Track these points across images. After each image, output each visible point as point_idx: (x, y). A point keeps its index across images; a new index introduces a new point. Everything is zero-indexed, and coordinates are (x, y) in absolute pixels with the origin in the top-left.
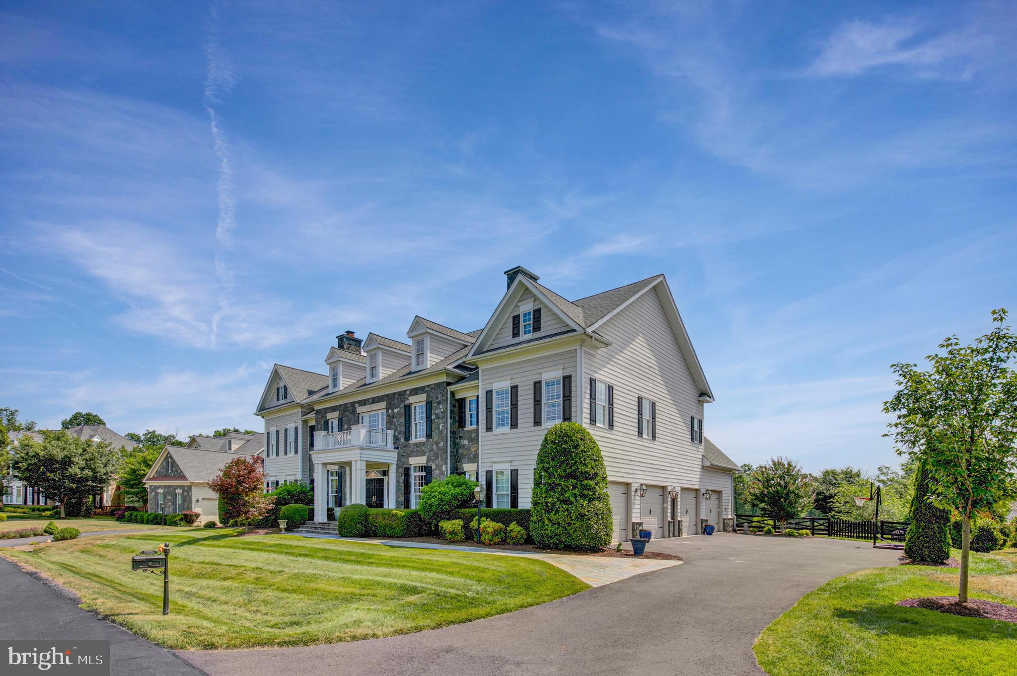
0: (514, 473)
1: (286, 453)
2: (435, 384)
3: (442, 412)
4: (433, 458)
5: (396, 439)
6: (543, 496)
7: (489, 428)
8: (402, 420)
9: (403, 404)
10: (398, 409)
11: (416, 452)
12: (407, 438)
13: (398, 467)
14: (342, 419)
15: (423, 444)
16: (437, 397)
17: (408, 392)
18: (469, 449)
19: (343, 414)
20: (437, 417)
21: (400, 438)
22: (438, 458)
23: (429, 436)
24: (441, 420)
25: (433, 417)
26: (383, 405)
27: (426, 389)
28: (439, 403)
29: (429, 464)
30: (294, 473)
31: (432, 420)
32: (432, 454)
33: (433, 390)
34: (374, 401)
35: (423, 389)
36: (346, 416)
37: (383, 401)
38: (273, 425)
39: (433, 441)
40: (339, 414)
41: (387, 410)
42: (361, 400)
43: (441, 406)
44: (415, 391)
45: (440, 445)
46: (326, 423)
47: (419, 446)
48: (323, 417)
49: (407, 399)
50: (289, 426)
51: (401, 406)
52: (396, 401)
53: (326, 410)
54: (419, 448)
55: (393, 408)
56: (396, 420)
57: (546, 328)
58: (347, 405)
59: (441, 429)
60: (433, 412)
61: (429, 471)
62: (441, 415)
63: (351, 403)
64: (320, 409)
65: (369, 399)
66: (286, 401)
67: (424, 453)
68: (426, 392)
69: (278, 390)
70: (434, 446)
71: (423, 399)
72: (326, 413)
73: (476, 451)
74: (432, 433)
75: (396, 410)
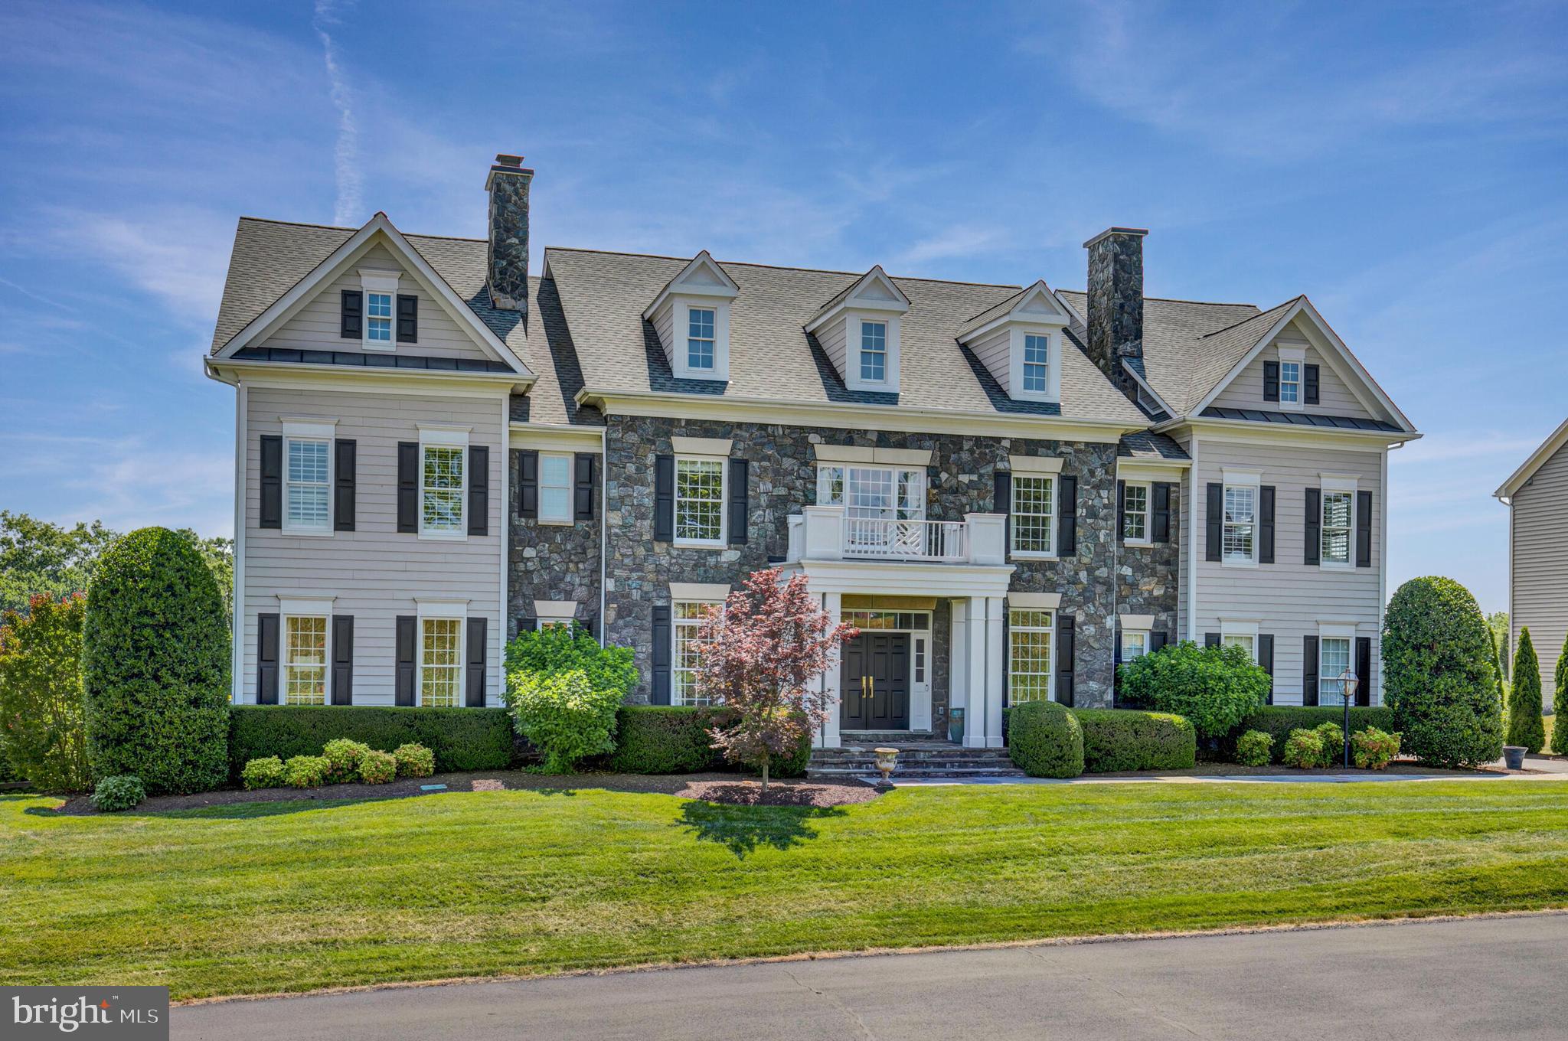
0: (1266, 645)
1: (406, 524)
2: (1087, 444)
3: (1105, 506)
4: (1080, 599)
8: (988, 503)
9: (989, 469)
10: (975, 477)
11: (1028, 581)
14: (745, 463)
15: (1052, 566)
16: (1092, 473)
17: (1006, 444)
18: (1134, 586)
20: (1092, 513)
23: (1068, 547)
24: (1102, 523)
25: (1081, 512)
26: (924, 457)
27: (1063, 449)
28: (1097, 487)
29: (1068, 611)
30: (468, 596)
31: (1074, 519)
32: (1074, 591)
33: (1080, 455)
34: (884, 439)
35: (1050, 447)
36: (768, 458)
37: (920, 448)
38: (318, 417)
39: (1079, 561)
40: (734, 447)
41: (932, 472)
42: (831, 429)
43: (1104, 493)
44: (1031, 447)
45: (1097, 573)
46: (665, 462)
47: (1037, 571)
48: (653, 443)
49: (1002, 459)
50: (430, 438)
51: (982, 471)
52: (965, 456)
53: (667, 427)
54: (1038, 576)
55: (954, 471)
56: (964, 500)
57: (1330, 403)
58: (770, 430)
59: (1102, 540)
60: (1079, 501)
61: (1067, 626)
62: (1103, 513)
63: (789, 427)
64: (634, 418)
65: (866, 431)
66: (407, 349)
67: (1050, 587)
68: (1061, 455)
69: (352, 303)
70: (1083, 576)
71: (1049, 467)
72: (668, 434)
73: (1151, 592)
74: (1078, 546)
75: (964, 478)
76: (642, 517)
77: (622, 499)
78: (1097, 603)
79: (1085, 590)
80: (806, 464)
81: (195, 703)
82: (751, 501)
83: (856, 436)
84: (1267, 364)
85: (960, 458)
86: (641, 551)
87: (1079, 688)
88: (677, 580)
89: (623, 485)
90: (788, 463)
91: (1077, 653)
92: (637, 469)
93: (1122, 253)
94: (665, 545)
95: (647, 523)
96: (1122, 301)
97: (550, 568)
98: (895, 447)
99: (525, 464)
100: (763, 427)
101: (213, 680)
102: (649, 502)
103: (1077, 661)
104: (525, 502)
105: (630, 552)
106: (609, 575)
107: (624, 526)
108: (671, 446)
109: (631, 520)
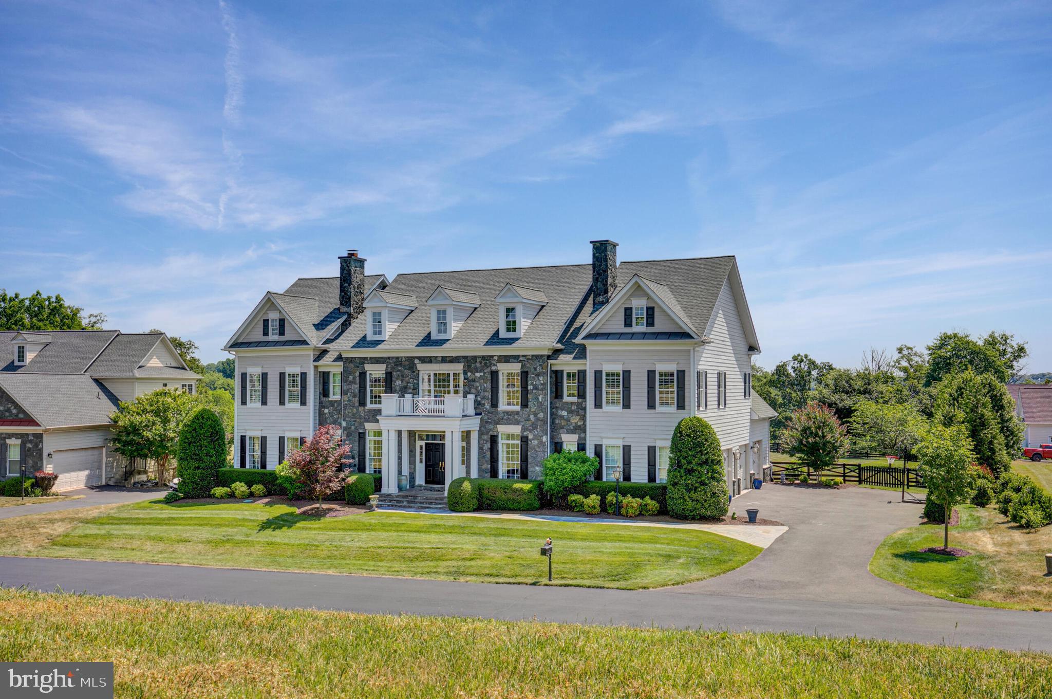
0: (627, 450)
1: (282, 402)
2: (533, 356)
3: (542, 384)
4: (531, 428)
5: (477, 404)
6: (683, 478)
7: (598, 405)
8: (488, 385)
9: (489, 370)
10: (482, 374)
11: (507, 420)
12: (495, 403)
13: (481, 433)
14: (391, 373)
15: (517, 413)
16: (535, 369)
17: (496, 358)
18: (568, 420)
19: (393, 368)
20: (536, 388)
21: (484, 404)
22: (536, 428)
23: (525, 405)
24: (540, 392)
25: (530, 387)
26: (459, 367)
27: (521, 359)
28: (538, 375)
29: (525, 433)
30: (300, 429)
31: (528, 390)
32: (529, 423)
33: (530, 361)
34: (444, 360)
35: (516, 358)
36: (399, 371)
37: (459, 362)
38: (255, 365)
39: (530, 411)
40: (387, 367)
41: (465, 373)
42: (423, 357)
43: (541, 378)
44: (506, 359)
45: (538, 416)
46: (363, 375)
47: (510, 415)
48: (358, 367)
49: (494, 365)
50: (289, 370)
51: (485, 371)
52: (478, 365)
53: (363, 360)
54: (511, 417)
55: (474, 372)
56: (478, 384)
57: (660, 325)
58: (400, 359)
59: (540, 400)
60: (529, 382)
61: (525, 440)
62: (540, 387)
63: (407, 357)
64: (352, 358)
65: (437, 357)
66: (282, 338)
67: (517, 423)
68: (520, 361)
69: (266, 322)
70: (532, 417)
71: (516, 368)
72: (363, 363)
73: (576, 423)
74: (529, 403)
75: (478, 375)
76: (354, 396)
77: (348, 390)
78: (539, 430)
79: (533, 423)
80: (414, 372)
81: (199, 468)
82: (393, 389)
83: (432, 359)
84: (626, 309)
85: (476, 366)
86: (355, 410)
87: (530, 469)
88: (368, 422)
89: (348, 385)
90: (407, 372)
91: (529, 453)
92: (353, 378)
93: (597, 253)
94: (363, 408)
95: (357, 399)
96: (597, 276)
97: (333, 416)
98: (449, 363)
99: (324, 378)
100: (397, 358)
101: (206, 461)
102: (357, 391)
103: (529, 457)
104: (325, 393)
105: (350, 411)
106: (344, 420)
107: (349, 401)
108: (364, 368)
109: (351, 398)
